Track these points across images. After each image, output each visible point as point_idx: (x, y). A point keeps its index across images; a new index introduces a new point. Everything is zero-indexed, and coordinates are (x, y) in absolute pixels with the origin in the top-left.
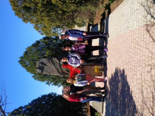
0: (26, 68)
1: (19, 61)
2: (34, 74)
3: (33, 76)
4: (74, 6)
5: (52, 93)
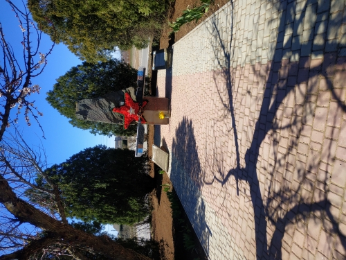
0: (58, 109)
1: (48, 99)
2: (71, 118)
3: (70, 122)
5: (100, 146)
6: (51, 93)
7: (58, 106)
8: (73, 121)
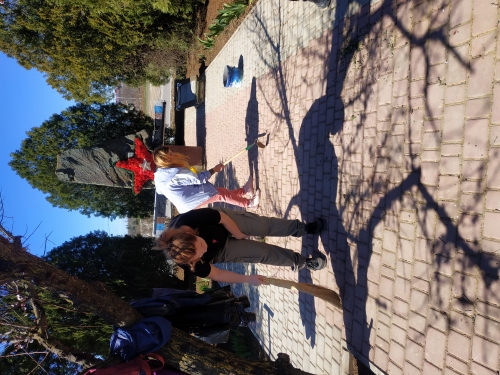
0: (29, 178)
1: (12, 163)
2: (50, 191)
3: (47, 198)
4: (140, 36)
5: (97, 232)
6: (18, 155)
7: (28, 175)
8: (52, 197)
